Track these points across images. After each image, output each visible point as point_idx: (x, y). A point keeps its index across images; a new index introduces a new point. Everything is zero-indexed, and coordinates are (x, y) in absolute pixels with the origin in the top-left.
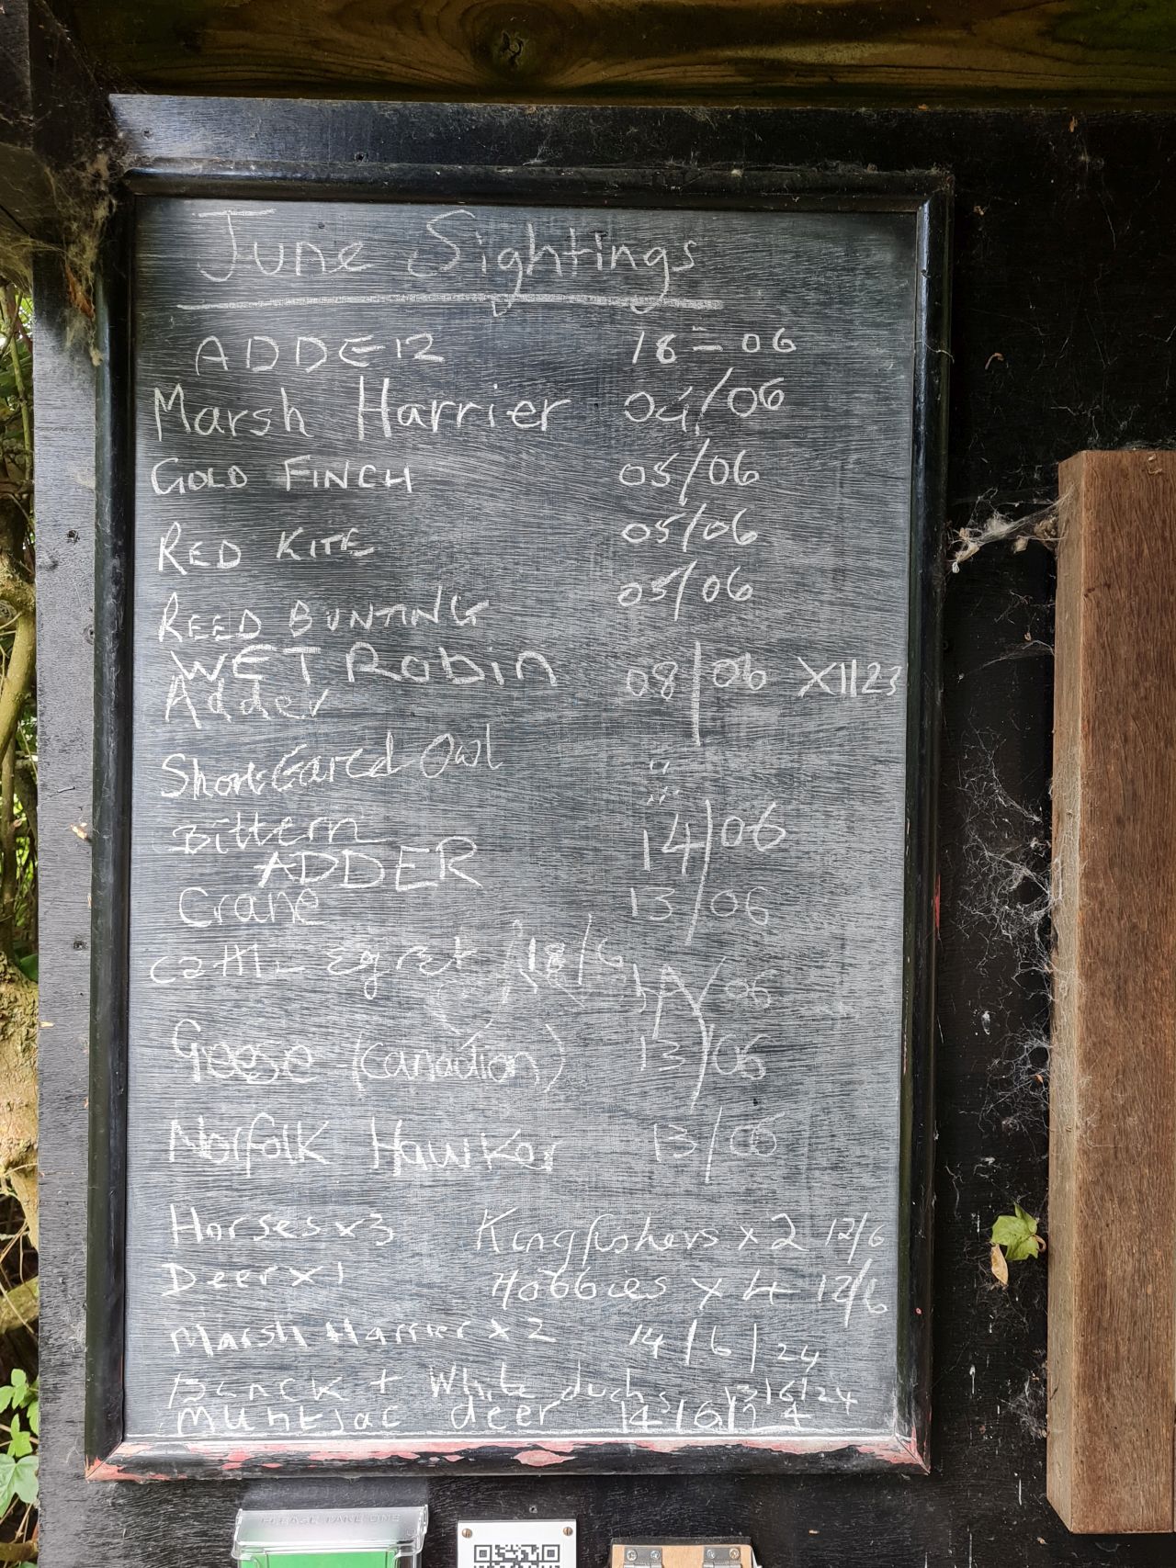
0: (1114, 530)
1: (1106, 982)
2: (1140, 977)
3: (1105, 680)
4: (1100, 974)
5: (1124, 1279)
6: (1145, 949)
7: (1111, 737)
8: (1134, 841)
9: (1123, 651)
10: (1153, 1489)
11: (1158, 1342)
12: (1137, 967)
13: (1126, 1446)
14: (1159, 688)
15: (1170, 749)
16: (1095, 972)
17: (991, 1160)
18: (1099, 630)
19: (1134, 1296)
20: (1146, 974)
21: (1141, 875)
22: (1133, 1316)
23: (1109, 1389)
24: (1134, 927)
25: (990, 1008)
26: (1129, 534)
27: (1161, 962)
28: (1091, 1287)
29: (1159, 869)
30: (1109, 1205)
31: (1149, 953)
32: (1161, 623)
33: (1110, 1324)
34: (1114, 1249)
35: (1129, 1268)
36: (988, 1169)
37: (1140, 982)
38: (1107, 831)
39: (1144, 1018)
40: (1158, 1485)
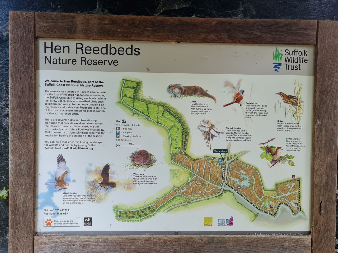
0: (17, 30)
1: (17, 134)
2: (25, 133)
3: (15, 65)
4: (15, 133)
5: (21, 202)
6: (26, 127)
7: (16, 78)
8: (23, 102)
9: (19, 58)
10: (28, 251)
11: (29, 217)
12: (24, 131)
13: (21, 241)
14: (28, 67)
15: (31, 81)
16: (14, 132)
17: (3, 177)
18: (14, 53)
19: (23, 207)
20: (26, 132)
21: (25, 110)
22: (23, 211)
23: (17, 228)
24: (23, 122)
25: (3, 142)
26: (20, 31)
27: (30, 130)
28: (13, 205)
29: (29, 108)
30: (17, 186)
31: (27, 128)
32: (29, 52)
33: (18, 213)
34: (19, 196)
35: (22, 200)
36: (3, 179)
37: (25, 134)
38: (16, 99)
39: (26, 143)
40: (29, 250)
